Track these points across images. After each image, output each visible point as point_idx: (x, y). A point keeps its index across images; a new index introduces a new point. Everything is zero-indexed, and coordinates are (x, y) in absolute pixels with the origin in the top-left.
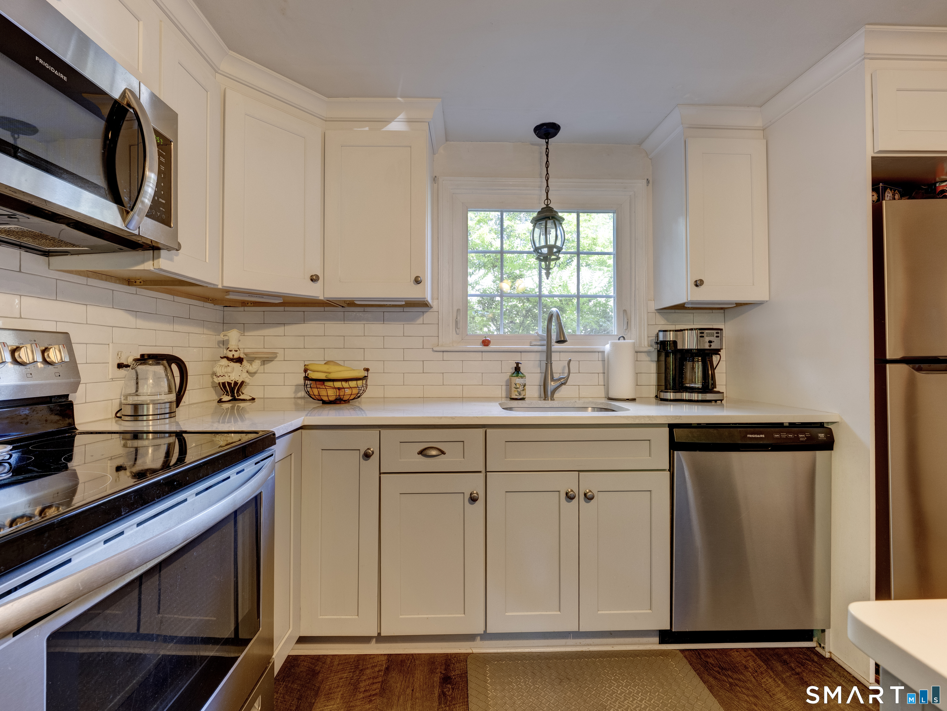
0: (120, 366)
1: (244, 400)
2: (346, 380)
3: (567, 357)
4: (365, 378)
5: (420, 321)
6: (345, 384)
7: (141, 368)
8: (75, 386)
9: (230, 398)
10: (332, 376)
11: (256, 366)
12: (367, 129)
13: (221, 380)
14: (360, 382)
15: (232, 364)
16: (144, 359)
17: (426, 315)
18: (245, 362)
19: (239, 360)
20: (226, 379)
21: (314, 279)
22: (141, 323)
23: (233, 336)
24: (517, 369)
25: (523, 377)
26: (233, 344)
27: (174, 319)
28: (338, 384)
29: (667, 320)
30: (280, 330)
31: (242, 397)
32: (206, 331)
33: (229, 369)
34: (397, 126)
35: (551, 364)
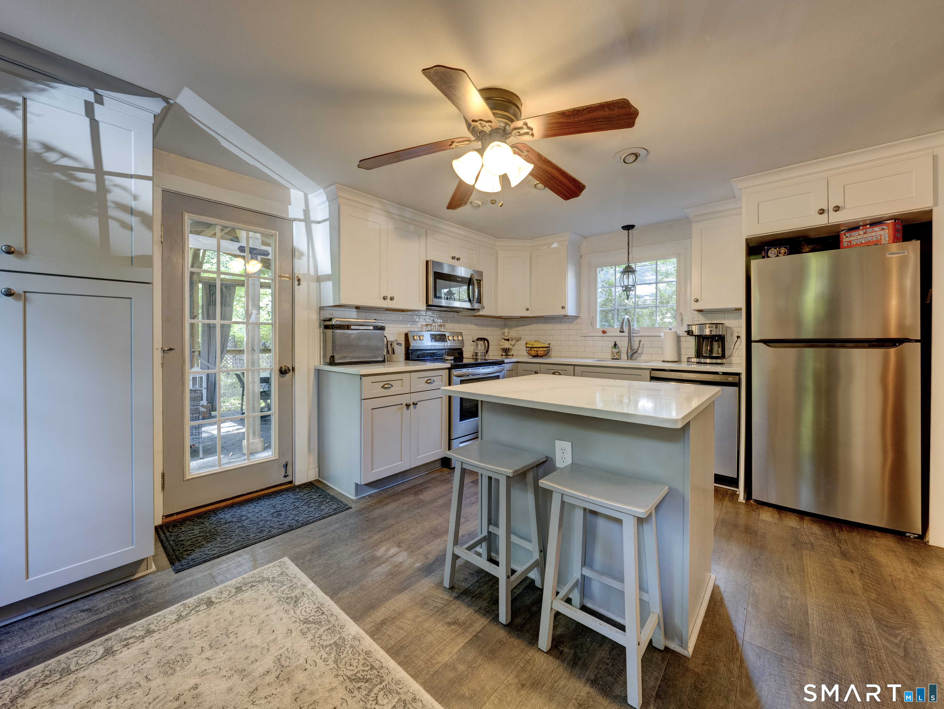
0: (473, 341)
1: (510, 355)
2: (539, 348)
3: (639, 339)
4: (548, 347)
5: (575, 322)
6: (538, 349)
7: (478, 342)
8: (463, 346)
9: (505, 354)
10: (534, 346)
11: (514, 342)
12: (546, 248)
13: (502, 347)
14: (547, 349)
15: (505, 341)
16: (478, 339)
17: (577, 320)
18: (510, 341)
19: (508, 340)
20: (504, 347)
21: (527, 310)
22: (478, 328)
23: (506, 330)
24: (615, 345)
25: (618, 348)
26: (506, 334)
27: (487, 326)
28: (535, 349)
29: (706, 318)
30: (522, 328)
31: (509, 354)
32: (498, 329)
33: (504, 343)
34: (555, 245)
35: (631, 343)
